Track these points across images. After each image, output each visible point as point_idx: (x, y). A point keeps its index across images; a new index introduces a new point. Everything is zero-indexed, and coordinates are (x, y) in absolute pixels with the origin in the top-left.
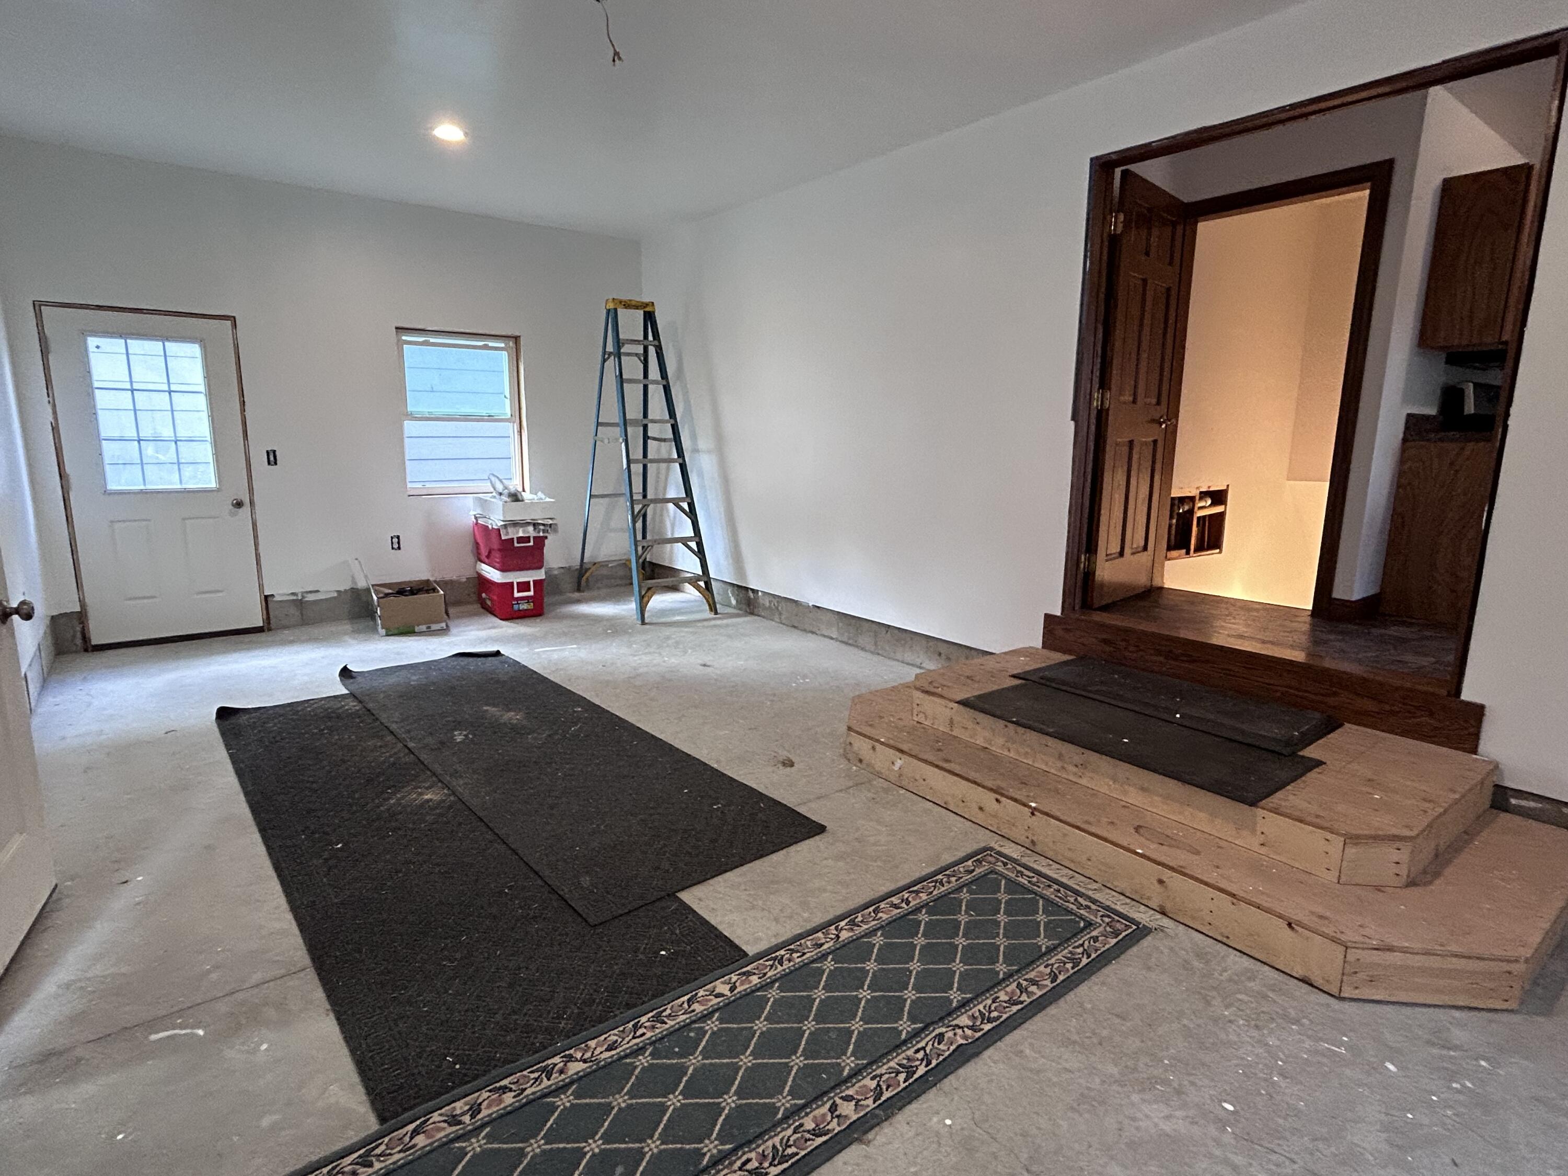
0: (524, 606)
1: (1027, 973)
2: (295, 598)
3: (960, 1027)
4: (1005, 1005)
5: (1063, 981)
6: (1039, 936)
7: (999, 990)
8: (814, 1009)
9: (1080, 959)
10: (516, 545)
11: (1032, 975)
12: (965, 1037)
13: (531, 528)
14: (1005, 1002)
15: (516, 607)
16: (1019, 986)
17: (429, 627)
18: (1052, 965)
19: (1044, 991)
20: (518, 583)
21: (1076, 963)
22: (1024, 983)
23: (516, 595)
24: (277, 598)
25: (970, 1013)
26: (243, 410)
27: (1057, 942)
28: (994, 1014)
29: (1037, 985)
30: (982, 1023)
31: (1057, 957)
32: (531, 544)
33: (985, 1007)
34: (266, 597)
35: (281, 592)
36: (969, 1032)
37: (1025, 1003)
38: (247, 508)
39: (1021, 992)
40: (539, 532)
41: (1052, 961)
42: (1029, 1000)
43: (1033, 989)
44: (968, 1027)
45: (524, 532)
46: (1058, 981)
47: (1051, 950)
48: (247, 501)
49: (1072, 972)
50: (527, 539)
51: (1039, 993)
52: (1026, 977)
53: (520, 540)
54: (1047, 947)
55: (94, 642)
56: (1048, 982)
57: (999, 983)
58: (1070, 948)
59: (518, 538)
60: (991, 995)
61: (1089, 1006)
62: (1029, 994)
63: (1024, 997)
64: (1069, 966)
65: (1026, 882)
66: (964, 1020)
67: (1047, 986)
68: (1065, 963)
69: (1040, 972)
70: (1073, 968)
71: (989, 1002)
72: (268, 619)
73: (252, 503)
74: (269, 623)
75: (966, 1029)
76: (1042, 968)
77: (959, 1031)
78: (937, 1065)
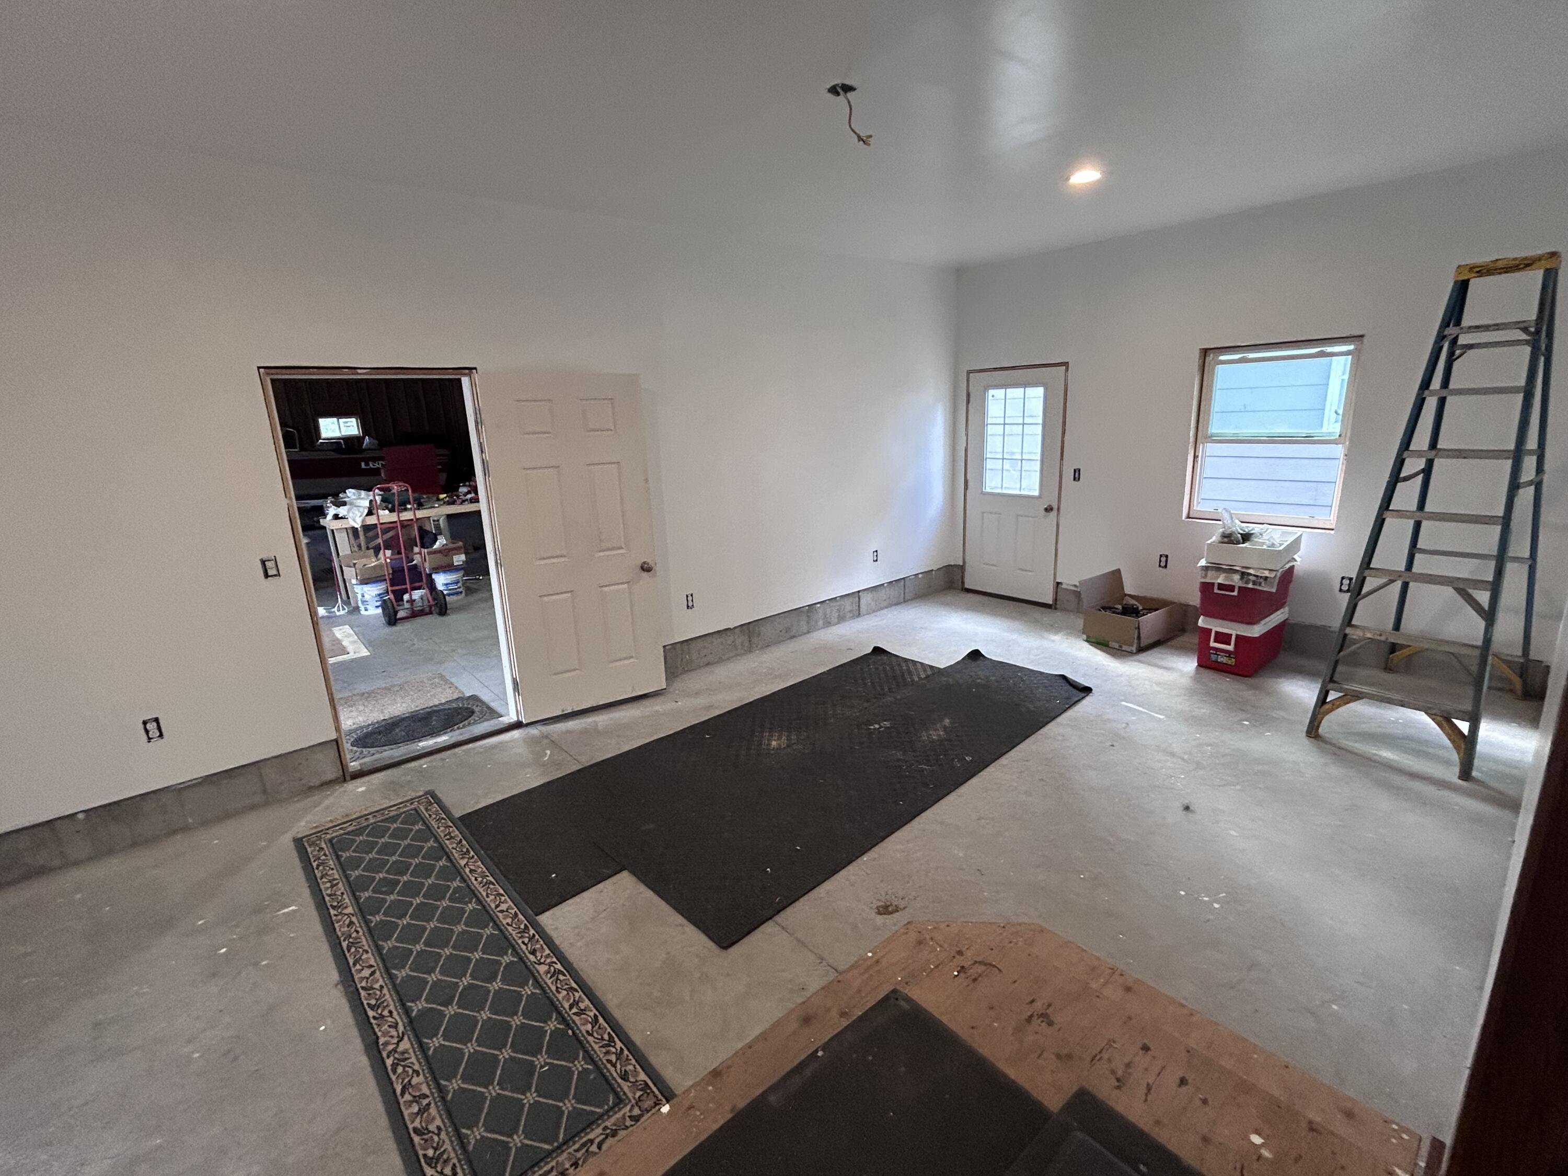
0: (1222, 659)
1: (437, 1107)
2: (1075, 589)
3: (399, 1042)
4: (406, 1080)
5: (411, 1140)
6: (486, 1130)
7: (426, 1078)
8: (462, 953)
9: (435, 1167)
10: (1216, 591)
11: (433, 1111)
12: (386, 1044)
13: (1237, 577)
14: (410, 1081)
15: (1213, 657)
16: (425, 1096)
17: (1120, 646)
18: (438, 1135)
19: (407, 1118)
20: (1217, 633)
21: (430, 1161)
22: (425, 1102)
23: (1213, 644)
24: (1064, 586)
25: (411, 1051)
26: (1063, 437)
27: (471, 1148)
28: (400, 1070)
29: (417, 1114)
30: (395, 1058)
31: (447, 1141)
32: (1235, 593)
33: (412, 1063)
34: (1058, 584)
35: (1068, 582)
36: (391, 1047)
37: (400, 1098)
38: (1054, 513)
39: (414, 1097)
40: (1247, 582)
41: (443, 1135)
42: (401, 1101)
43: (415, 1108)
44: (396, 1048)
45: (1226, 578)
46: (413, 1135)
47: (462, 1141)
48: (1055, 507)
49: (421, 1153)
50: (1231, 588)
51: (406, 1113)
52: (433, 1105)
53: (1221, 586)
54: (467, 1136)
55: (967, 586)
56: (417, 1123)
57: (435, 1079)
58: (455, 1161)
59: (1219, 584)
60: (423, 1070)
61: (369, 1160)
62: (409, 1104)
63: (407, 1097)
64: (430, 1153)
65: (591, 1136)
66: (405, 1045)
67: (413, 1122)
68: (435, 1149)
69: (434, 1119)
70: (425, 1156)
71: (417, 1067)
72: (1056, 600)
73: (1058, 509)
74: (1056, 604)
75: (394, 1046)
76: (438, 1122)
77: (395, 1040)
78: (371, 1024)
